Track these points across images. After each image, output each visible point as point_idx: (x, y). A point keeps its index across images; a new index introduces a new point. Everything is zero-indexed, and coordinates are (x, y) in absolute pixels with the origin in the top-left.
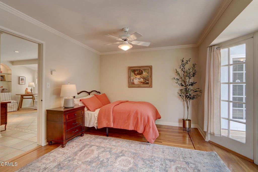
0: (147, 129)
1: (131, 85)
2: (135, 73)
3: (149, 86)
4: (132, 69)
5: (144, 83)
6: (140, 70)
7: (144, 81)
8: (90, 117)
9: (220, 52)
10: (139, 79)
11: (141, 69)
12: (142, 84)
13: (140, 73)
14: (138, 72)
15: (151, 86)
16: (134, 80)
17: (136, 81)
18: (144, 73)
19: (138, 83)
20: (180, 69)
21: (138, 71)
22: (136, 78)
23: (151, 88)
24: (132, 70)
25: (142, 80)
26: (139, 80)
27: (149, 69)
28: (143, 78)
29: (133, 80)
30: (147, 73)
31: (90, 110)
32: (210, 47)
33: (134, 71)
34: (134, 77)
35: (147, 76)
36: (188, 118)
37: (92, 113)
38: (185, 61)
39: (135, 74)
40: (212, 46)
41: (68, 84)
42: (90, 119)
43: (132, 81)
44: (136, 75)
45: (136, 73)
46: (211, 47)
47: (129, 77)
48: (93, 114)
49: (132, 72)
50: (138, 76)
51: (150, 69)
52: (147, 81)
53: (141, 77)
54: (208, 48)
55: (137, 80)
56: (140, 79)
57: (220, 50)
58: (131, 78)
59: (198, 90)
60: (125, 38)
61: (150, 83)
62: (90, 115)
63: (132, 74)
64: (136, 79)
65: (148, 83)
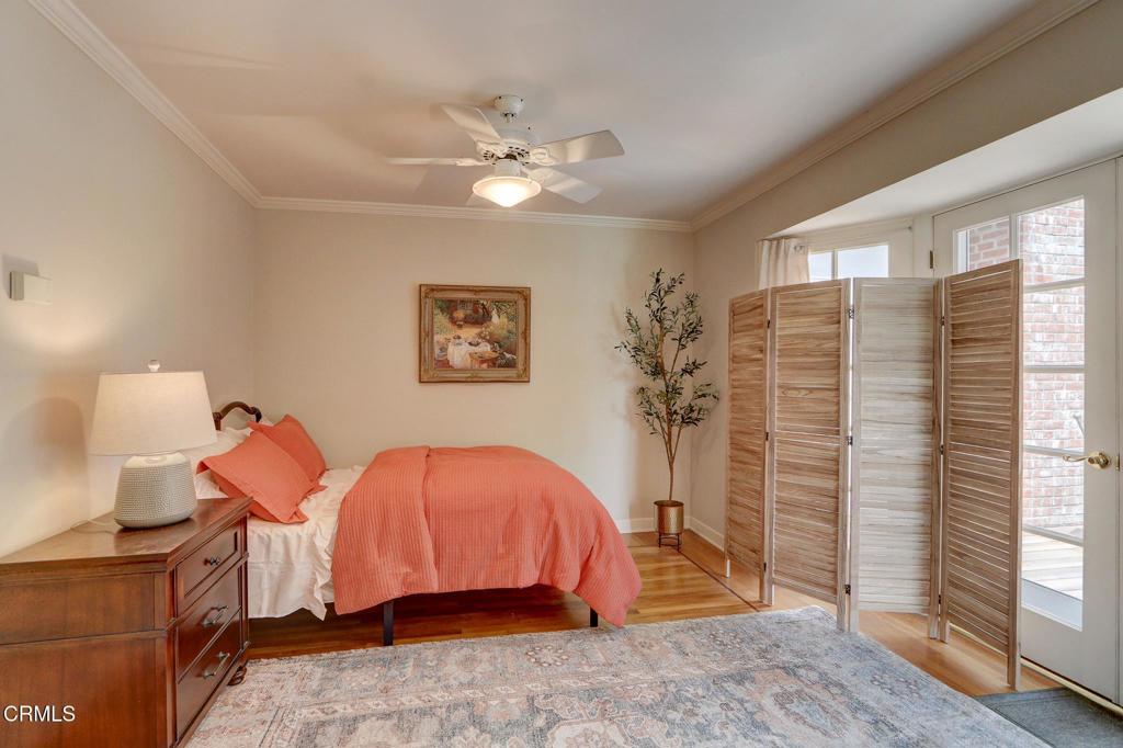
0: (598, 568)
1: (433, 369)
2: (455, 315)
3: (518, 376)
4: (439, 295)
5: (494, 364)
6: (476, 302)
7: (494, 355)
8: (280, 558)
9: (806, 261)
10: (470, 344)
11: (483, 299)
12: (485, 366)
13: (479, 317)
14: (469, 312)
15: (523, 378)
16: (451, 348)
17: (459, 354)
18: (495, 319)
19: (468, 362)
20: (648, 311)
21: (470, 306)
22: (459, 338)
23: (523, 386)
24: (440, 303)
25: (485, 348)
26: (472, 349)
27: (518, 300)
28: (492, 341)
29: (444, 349)
30: (510, 320)
31: (277, 521)
32: (770, 240)
33: (449, 307)
34: (450, 336)
35: (509, 332)
36: (670, 497)
37: (291, 531)
38: (665, 281)
39: (453, 321)
40: (778, 239)
41: (149, 371)
42: (276, 572)
43: (437, 351)
44: (460, 327)
45: (460, 314)
46: (775, 242)
47: (425, 335)
48: (299, 537)
49: (437, 311)
50: (470, 333)
51: (521, 303)
52: (508, 356)
53: (479, 335)
54: (766, 242)
55: (461, 348)
56: (478, 344)
57: (806, 254)
58: (436, 338)
59: (707, 391)
60: (515, 147)
61: (520, 366)
62: (278, 547)
63: (441, 319)
64: (460, 344)
65: (510, 365)
